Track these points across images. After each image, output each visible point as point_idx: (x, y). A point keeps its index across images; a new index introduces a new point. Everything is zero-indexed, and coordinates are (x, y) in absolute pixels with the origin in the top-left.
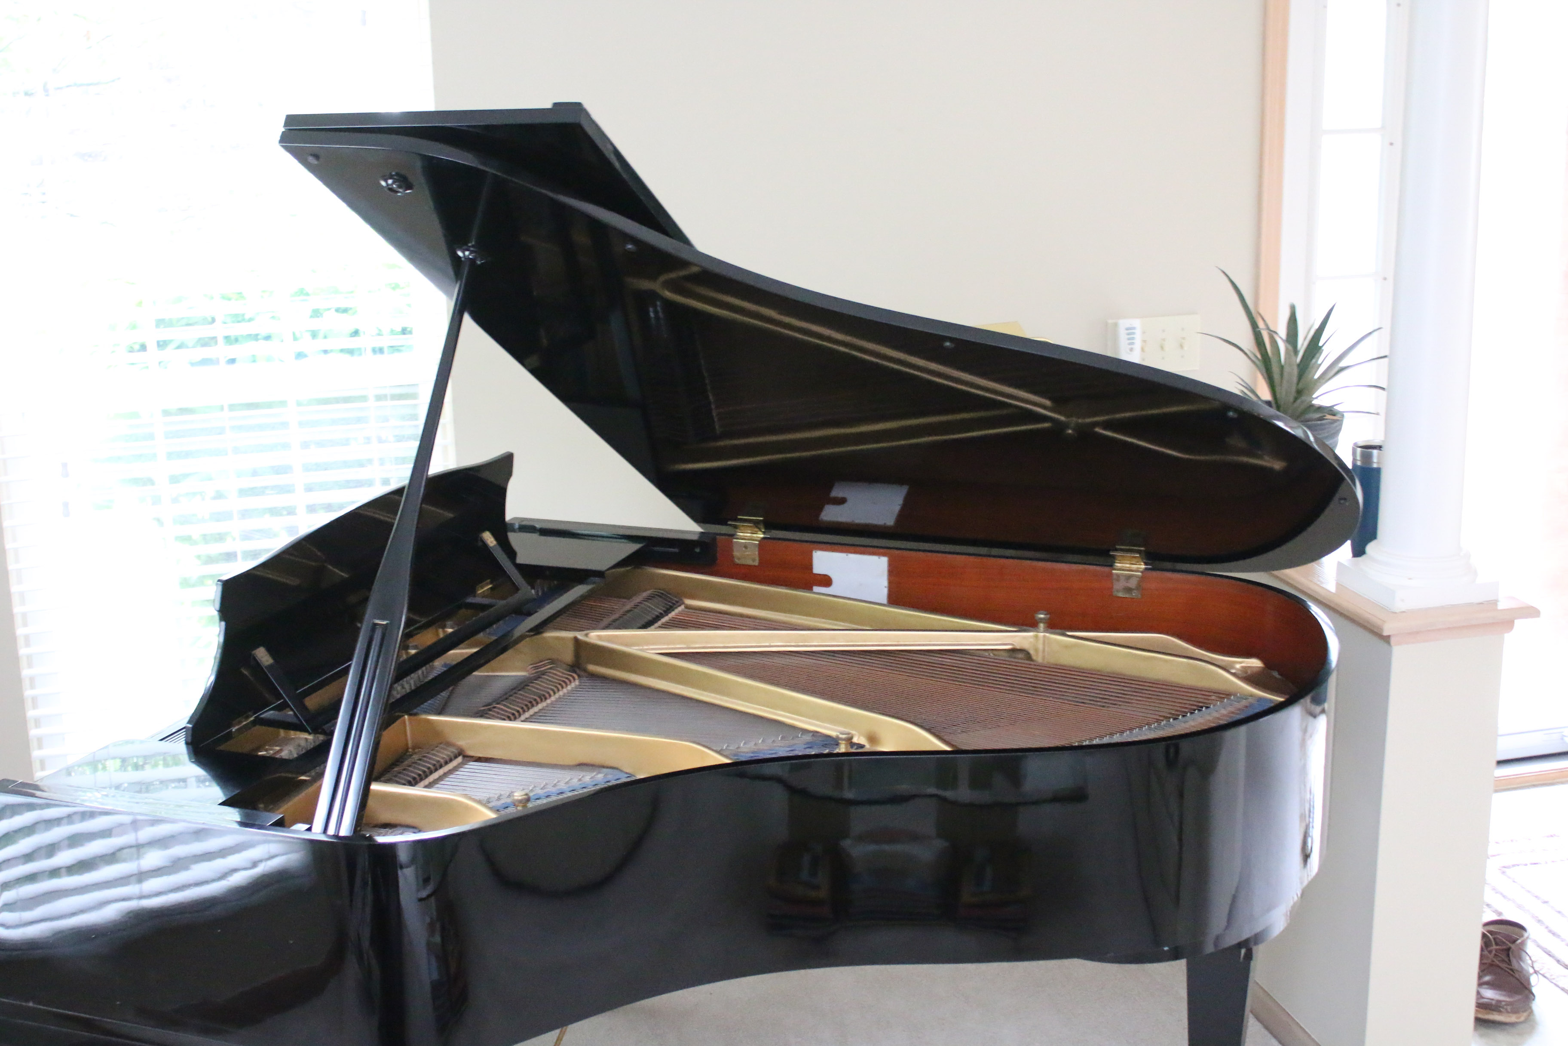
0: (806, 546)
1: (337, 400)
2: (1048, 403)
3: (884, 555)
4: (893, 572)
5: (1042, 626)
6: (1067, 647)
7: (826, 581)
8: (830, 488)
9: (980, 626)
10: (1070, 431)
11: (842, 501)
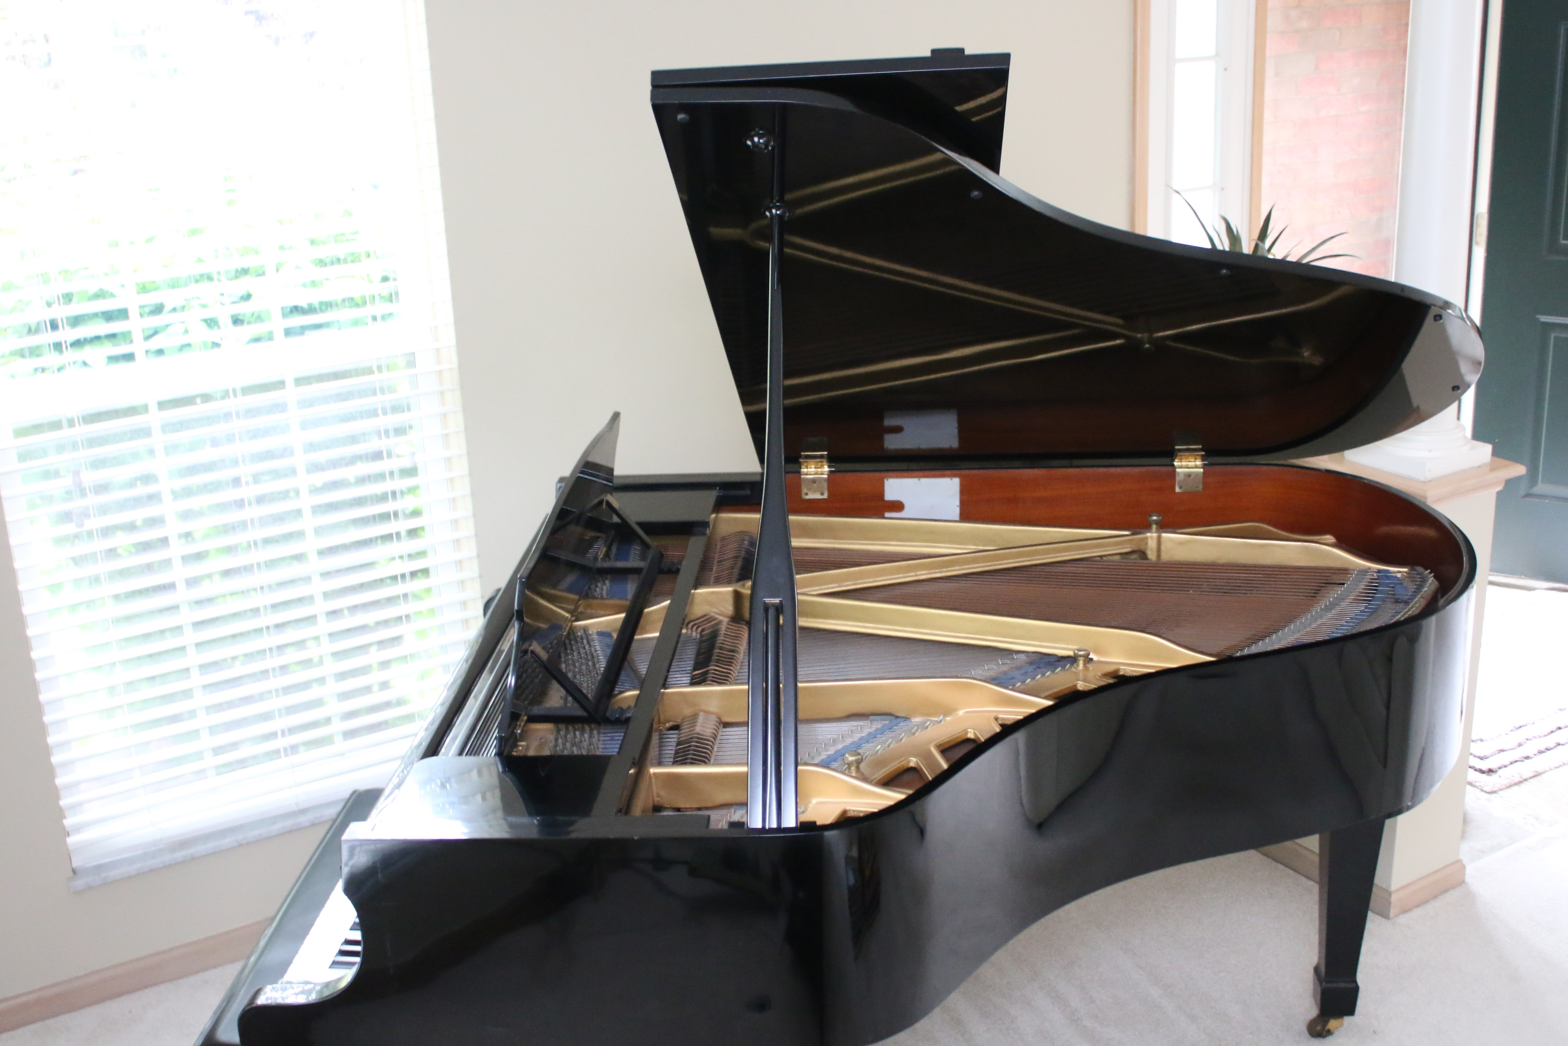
0: (878, 475)
1: (321, 378)
2: (1119, 321)
3: (955, 476)
4: (964, 491)
5: (1154, 526)
6: (1181, 543)
7: (898, 506)
8: (881, 419)
9: (1098, 534)
10: (1147, 346)
11: (898, 430)
